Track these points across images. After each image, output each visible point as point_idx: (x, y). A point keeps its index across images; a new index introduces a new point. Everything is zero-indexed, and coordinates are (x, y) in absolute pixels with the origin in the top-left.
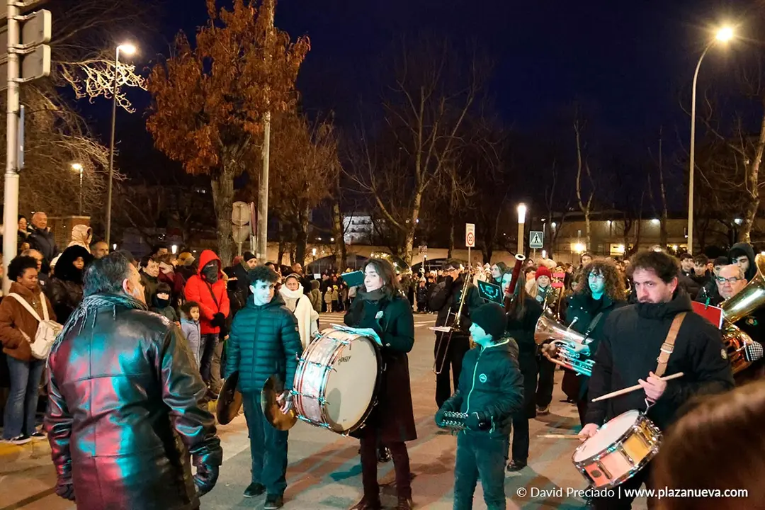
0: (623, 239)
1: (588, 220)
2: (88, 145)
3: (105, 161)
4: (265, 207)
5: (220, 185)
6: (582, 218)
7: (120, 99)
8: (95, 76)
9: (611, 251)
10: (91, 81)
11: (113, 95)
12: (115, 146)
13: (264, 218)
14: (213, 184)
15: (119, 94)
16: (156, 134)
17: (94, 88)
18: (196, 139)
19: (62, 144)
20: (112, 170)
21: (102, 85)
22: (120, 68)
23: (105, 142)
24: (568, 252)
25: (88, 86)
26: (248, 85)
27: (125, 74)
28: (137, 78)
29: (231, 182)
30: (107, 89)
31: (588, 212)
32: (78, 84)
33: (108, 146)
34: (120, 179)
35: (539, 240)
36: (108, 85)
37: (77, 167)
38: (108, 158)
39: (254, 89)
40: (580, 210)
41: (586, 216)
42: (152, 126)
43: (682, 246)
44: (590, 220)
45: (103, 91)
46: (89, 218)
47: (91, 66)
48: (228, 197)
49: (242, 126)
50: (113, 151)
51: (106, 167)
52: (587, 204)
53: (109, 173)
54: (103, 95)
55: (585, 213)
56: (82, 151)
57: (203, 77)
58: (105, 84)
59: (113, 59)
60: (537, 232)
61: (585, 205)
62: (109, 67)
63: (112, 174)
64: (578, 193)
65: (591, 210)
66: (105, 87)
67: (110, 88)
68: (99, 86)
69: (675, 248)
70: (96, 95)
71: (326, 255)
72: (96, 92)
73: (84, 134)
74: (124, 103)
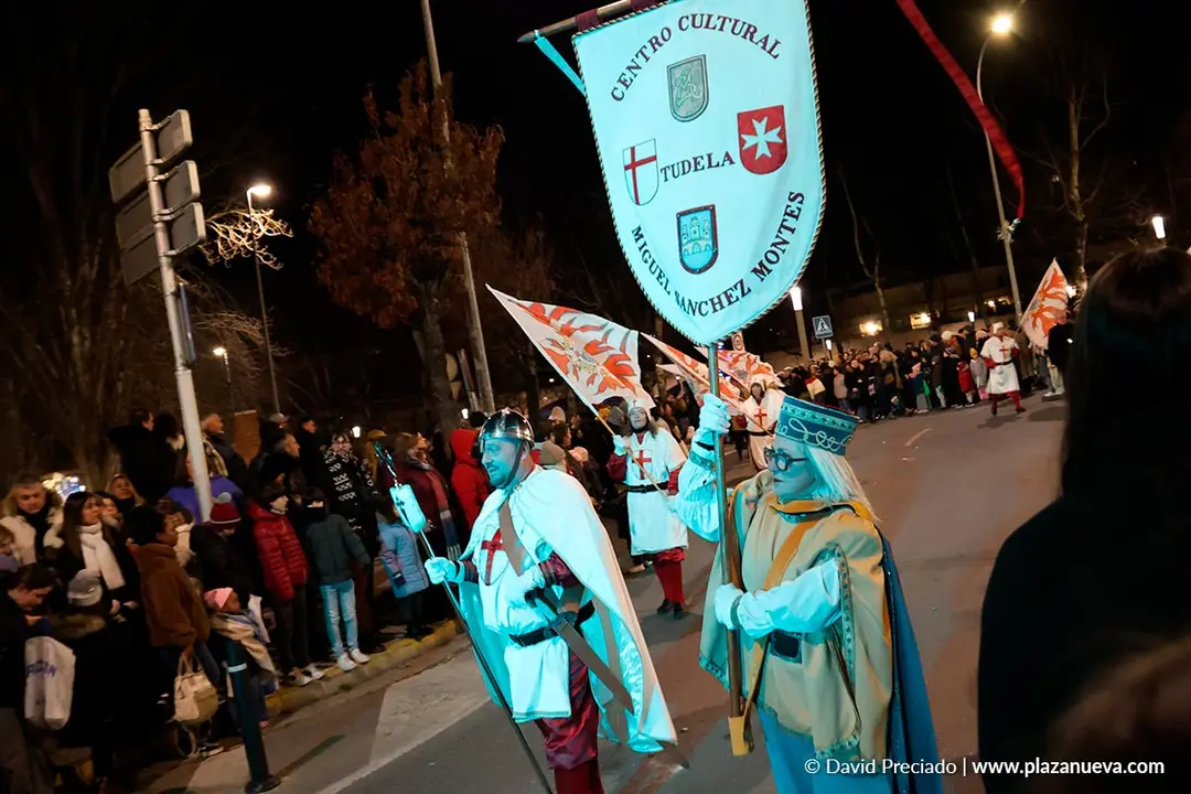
0: (927, 307)
1: (879, 290)
2: (235, 321)
3: (258, 335)
4: (483, 353)
5: (424, 336)
6: (872, 289)
7: (261, 254)
8: (227, 233)
9: (913, 323)
10: (223, 239)
11: (253, 253)
12: (267, 314)
13: (483, 366)
14: (416, 335)
15: (259, 249)
16: (332, 286)
17: (227, 248)
18: (385, 282)
19: (204, 326)
20: (269, 346)
21: (236, 241)
22: (255, 216)
23: (254, 313)
24: (858, 336)
25: (220, 246)
26: (438, 200)
27: (263, 223)
28: (278, 224)
29: (438, 328)
30: (244, 246)
31: (877, 280)
32: (207, 248)
33: (260, 317)
34: (280, 355)
35: (826, 327)
36: (244, 240)
37: (219, 352)
38: (262, 331)
39: (446, 204)
40: (867, 278)
41: (876, 285)
42: (325, 277)
43: (1000, 300)
44: (883, 289)
45: (239, 250)
46: (254, 411)
47: (220, 221)
48: (438, 347)
49: (438, 254)
50: (265, 321)
51: (260, 343)
52: (874, 270)
53: (266, 350)
54: (240, 255)
55: (874, 283)
56: (228, 329)
57: (376, 203)
58: (240, 240)
59: (245, 206)
60: (821, 318)
61: (871, 270)
62: (241, 218)
63: (270, 350)
64: (860, 258)
65: (880, 275)
66: (240, 243)
67: (246, 244)
68: (234, 244)
69: (991, 304)
70: (232, 256)
71: (550, 401)
72: (232, 252)
73: (228, 308)
74: (267, 258)
